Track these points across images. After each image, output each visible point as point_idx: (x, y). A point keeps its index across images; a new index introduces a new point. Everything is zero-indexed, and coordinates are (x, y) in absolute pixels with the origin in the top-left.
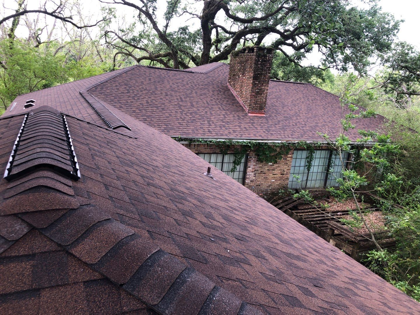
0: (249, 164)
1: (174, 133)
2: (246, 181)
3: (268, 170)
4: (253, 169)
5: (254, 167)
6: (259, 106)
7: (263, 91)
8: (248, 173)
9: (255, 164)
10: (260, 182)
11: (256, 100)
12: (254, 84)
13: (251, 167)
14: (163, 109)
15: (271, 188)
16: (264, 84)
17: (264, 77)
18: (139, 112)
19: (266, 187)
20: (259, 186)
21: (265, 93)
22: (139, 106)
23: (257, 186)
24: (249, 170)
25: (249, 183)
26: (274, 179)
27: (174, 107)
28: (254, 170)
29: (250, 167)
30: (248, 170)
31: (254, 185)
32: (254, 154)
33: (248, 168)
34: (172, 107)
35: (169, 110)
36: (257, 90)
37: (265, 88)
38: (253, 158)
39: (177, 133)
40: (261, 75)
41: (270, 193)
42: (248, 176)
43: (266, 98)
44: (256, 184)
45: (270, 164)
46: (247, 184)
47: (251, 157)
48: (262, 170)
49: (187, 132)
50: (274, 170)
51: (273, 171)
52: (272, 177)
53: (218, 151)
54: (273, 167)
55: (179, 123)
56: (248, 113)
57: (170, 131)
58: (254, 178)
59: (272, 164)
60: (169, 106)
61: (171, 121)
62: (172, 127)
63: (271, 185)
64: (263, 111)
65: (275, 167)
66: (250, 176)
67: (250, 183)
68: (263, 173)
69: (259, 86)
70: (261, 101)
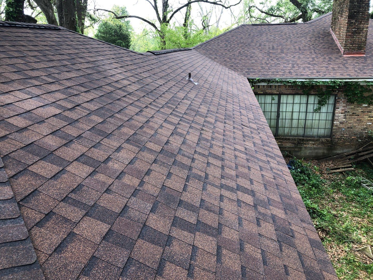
0: (337, 105)
1: (253, 75)
2: (335, 123)
3: (362, 111)
4: (343, 110)
5: (344, 108)
6: (357, 46)
7: (362, 29)
8: (336, 115)
9: (345, 105)
10: (352, 125)
11: (353, 40)
12: (349, 24)
13: (340, 108)
14: (252, 57)
15: (366, 131)
16: (363, 22)
17: (362, 14)
18: (229, 61)
19: (360, 130)
20: (351, 128)
21: (365, 31)
22: (231, 56)
23: (348, 128)
24: (338, 111)
25: (338, 125)
26: (370, 122)
27: (263, 54)
28: (343, 112)
29: (338, 108)
30: (336, 111)
31: (345, 128)
32: (343, 95)
33: (336, 110)
34: (261, 54)
35: (257, 57)
36: (354, 30)
37: (364, 26)
38: (343, 99)
39: (256, 75)
40: (358, 12)
41: (365, 137)
42: (337, 118)
43: (366, 37)
44: (347, 126)
45: (365, 105)
46: (336, 126)
47: (340, 98)
48: (355, 112)
49: (267, 74)
50: (370, 112)
51: (370, 114)
52: (368, 120)
53: (301, 92)
54: (369, 108)
55: (262, 68)
56: (344, 54)
57: (250, 74)
58: (344, 120)
59: (367, 105)
60: (258, 54)
61: (255, 66)
62: (254, 70)
63: (366, 128)
64: (363, 51)
65: (371, 109)
66: (339, 118)
67: (340, 125)
68: (356, 115)
69: (356, 24)
70: (360, 40)
